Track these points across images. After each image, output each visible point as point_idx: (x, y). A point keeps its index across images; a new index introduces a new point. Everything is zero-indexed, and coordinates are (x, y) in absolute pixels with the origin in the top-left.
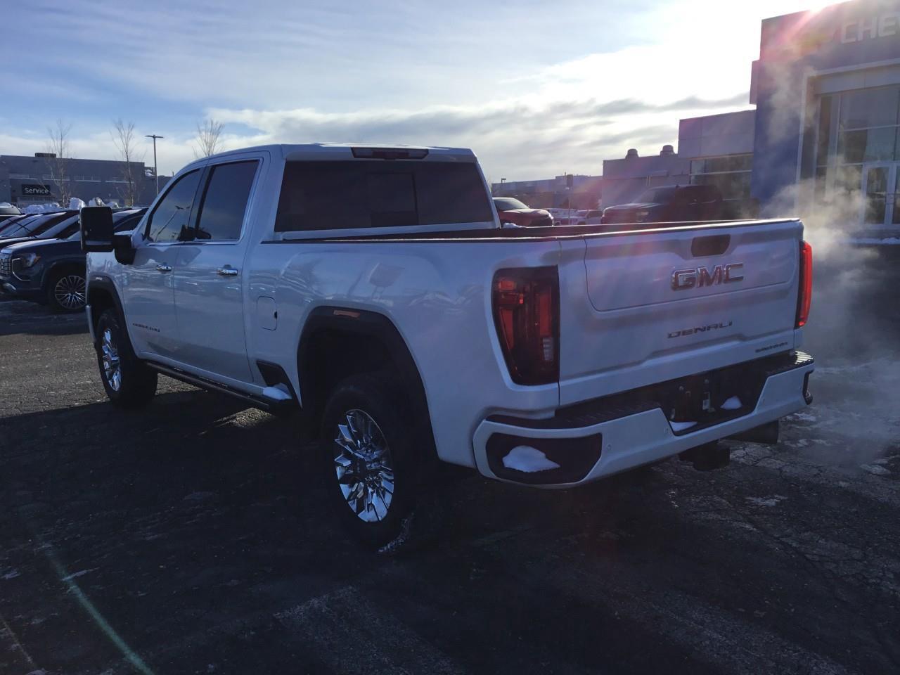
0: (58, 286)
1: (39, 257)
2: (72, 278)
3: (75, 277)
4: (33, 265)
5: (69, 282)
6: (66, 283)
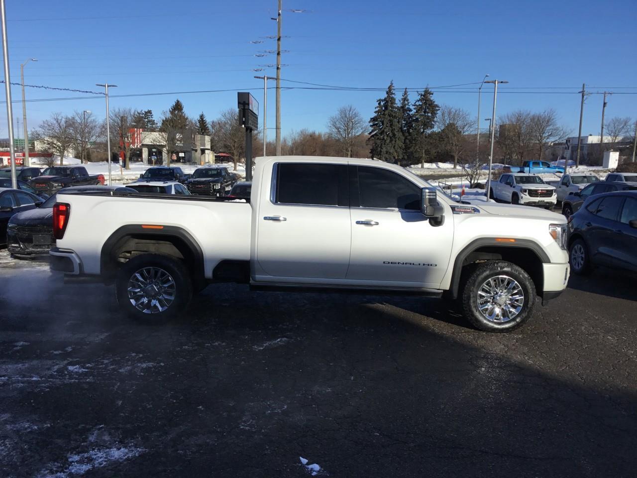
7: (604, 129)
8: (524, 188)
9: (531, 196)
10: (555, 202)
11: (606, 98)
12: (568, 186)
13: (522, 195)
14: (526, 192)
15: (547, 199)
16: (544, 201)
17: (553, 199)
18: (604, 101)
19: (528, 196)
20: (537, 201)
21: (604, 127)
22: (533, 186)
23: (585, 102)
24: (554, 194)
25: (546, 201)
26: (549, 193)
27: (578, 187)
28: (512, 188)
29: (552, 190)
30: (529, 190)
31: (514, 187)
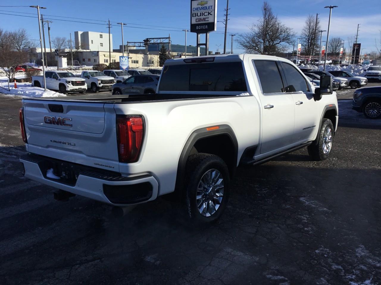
0: (367, 106)
1: (362, 93)
2: (374, 104)
3: (375, 103)
4: (359, 97)
5: (372, 106)
6: (371, 106)
7: (51, 44)
8: (68, 80)
9: (73, 85)
10: (86, 88)
11: (49, 24)
12: (89, 78)
13: (68, 85)
14: (70, 83)
15: (82, 87)
16: (81, 88)
17: (85, 87)
18: (48, 26)
19: (72, 86)
20: (77, 88)
21: (51, 42)
22: (73, 79)
23: (44, 26)
24: (86, 83)
25: (82, 88)
26: (82, 83)
27: (97, 78)
28: (58, 81)
29: (84, 81)
30: (72, 82)
31: (59, 80)
